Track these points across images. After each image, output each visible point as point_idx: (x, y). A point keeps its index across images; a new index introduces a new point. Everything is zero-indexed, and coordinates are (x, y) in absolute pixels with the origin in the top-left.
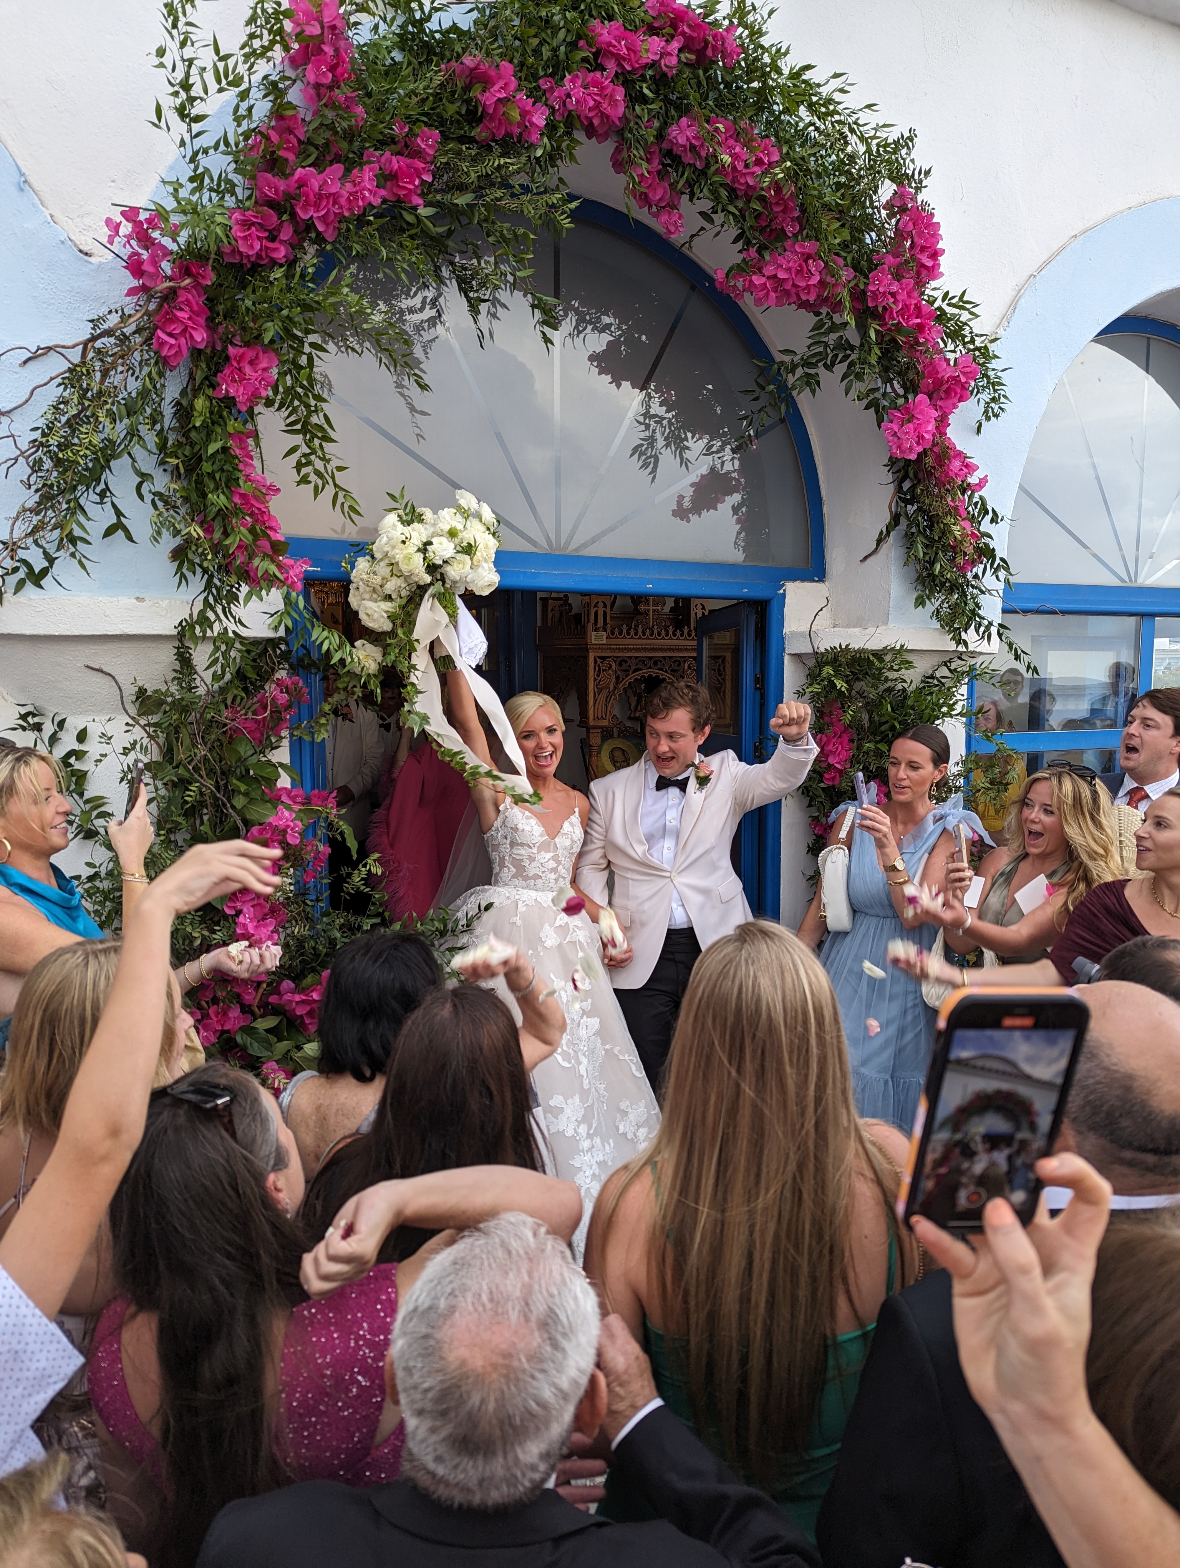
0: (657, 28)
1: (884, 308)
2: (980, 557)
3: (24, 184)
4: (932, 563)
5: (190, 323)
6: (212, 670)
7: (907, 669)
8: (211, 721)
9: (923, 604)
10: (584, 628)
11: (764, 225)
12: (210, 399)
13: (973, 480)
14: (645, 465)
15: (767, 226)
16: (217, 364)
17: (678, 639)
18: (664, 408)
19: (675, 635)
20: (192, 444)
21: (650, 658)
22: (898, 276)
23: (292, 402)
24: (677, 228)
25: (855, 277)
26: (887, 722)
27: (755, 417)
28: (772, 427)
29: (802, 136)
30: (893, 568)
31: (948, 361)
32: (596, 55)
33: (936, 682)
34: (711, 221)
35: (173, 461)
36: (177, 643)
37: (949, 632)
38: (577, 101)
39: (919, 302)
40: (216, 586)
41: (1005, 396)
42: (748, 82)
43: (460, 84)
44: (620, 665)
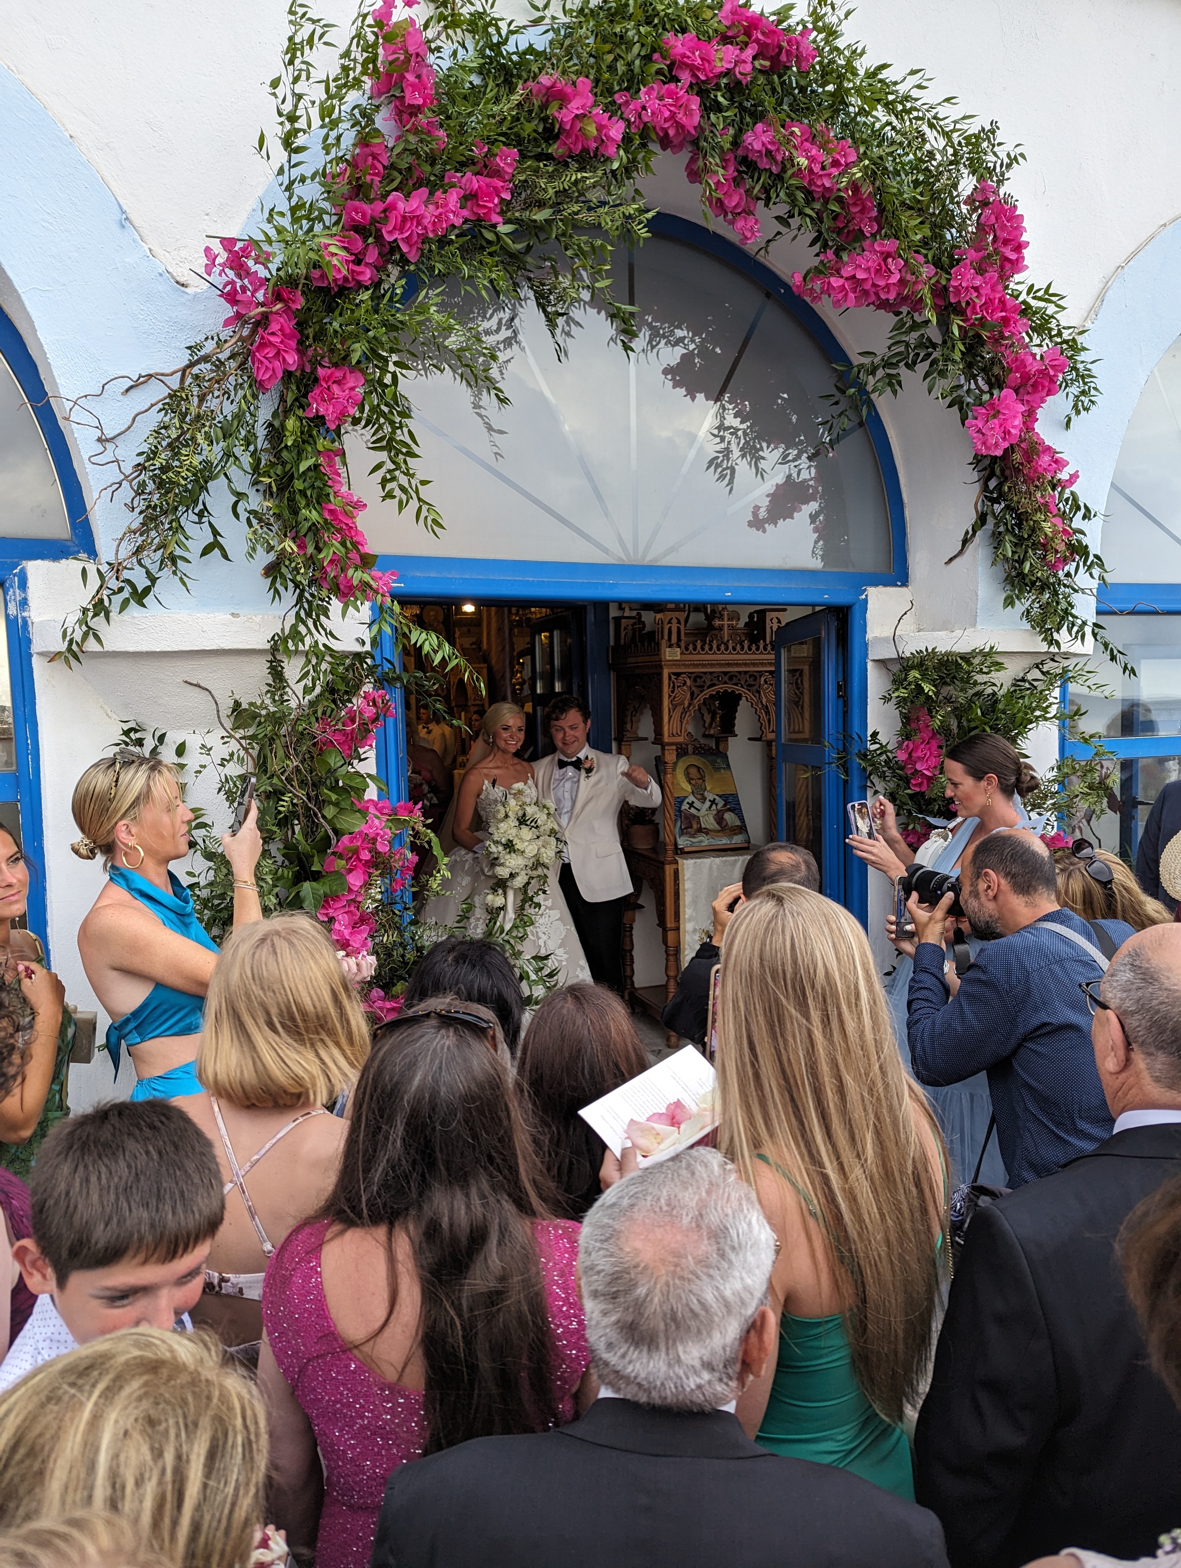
0: (731, 37)
1: (968, 303)
2: (1072, 554)
3: (125, 221)
4: (1021, 562)
5: (282, 347)
6: (303, 683)
7: (998, 670)
8: (302, 734)
9: (1012, 604)
10: (658, 645)
11: (841, 226)
12: (300, 419)
13: (1064, 475)
14: (722, 477)
15: (844, 227)
16: (306, 386)
17: (754, 653)
18: (739, 419)
19: (750, 649)
20: (284, 464)
21: (725, 673)
22: (981, 270)
23: (378, 419)
24: (753, 234)
25: (936, 273)
26: (976, 727)
27: (835, 422)
28: (852, 430)
29: (878, 136)
30: (980, 569)
31: (1034, 355)
32: (671, 67)
33: (1027, 685)
34: (788, 225)
35: (267, 480)
36: (270, 658)
37: (1041, 633)
38: (653, 113)
39: (1004, 296)
40: (307, 601)
41: (1095, 389)
42: (823, 85)
43: (537, 103)
44: (695, 680)
